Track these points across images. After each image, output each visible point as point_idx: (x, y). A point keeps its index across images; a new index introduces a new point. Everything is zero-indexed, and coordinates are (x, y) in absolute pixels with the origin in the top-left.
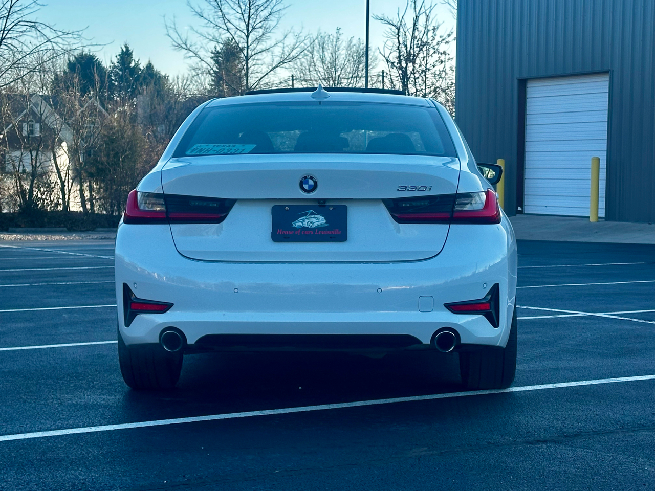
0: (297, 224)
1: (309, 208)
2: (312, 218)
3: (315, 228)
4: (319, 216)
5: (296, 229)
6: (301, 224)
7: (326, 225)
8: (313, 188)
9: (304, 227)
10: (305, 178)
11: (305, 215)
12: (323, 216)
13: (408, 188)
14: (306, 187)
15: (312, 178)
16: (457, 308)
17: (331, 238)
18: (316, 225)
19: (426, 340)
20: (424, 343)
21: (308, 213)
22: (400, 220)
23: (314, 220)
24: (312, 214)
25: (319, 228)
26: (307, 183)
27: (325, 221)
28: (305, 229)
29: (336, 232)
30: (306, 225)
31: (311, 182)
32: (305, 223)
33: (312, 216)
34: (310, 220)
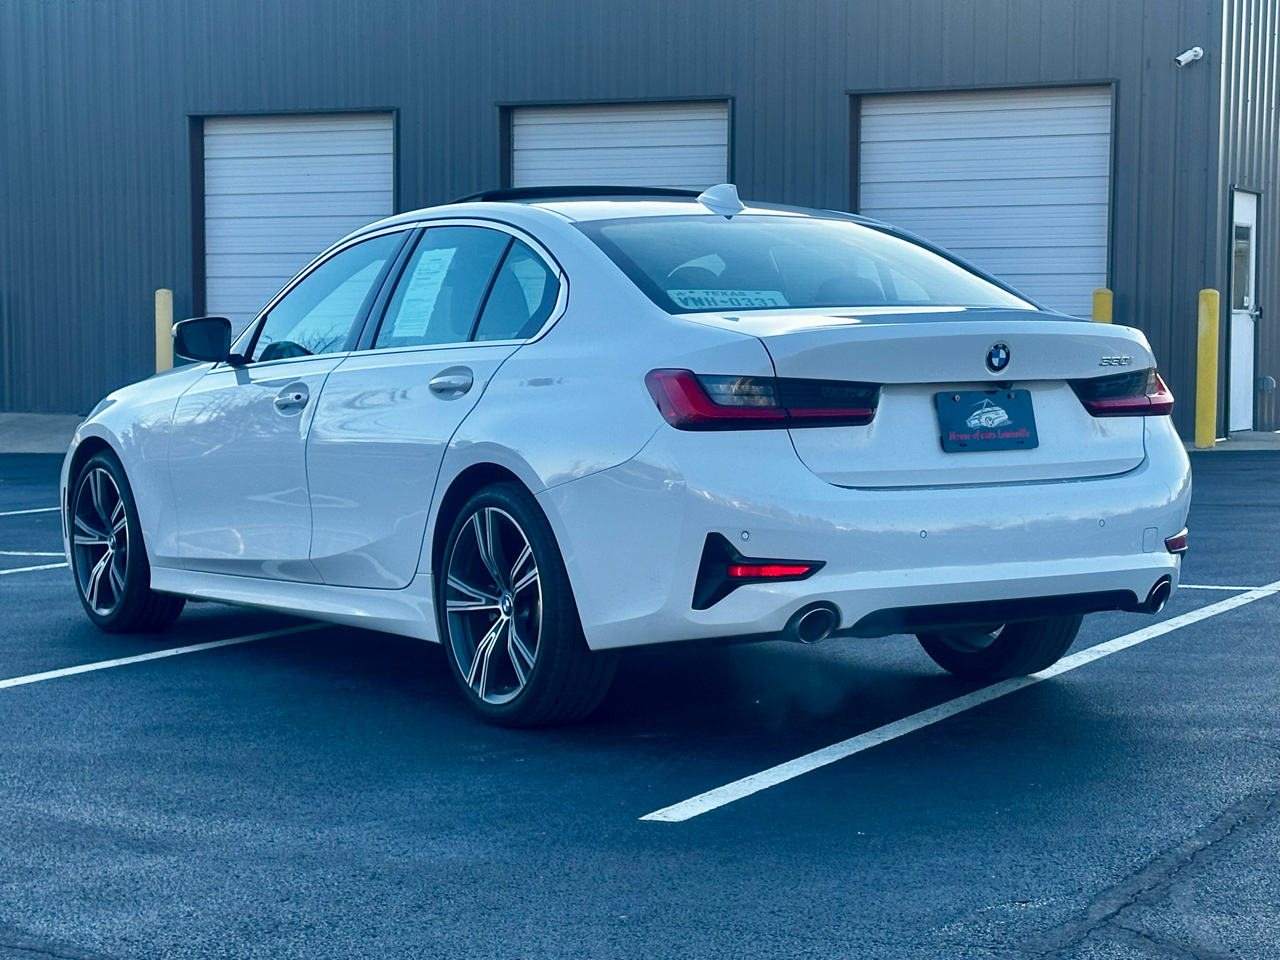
0: (973, 422)
2: (989, 412)
3: (996, 428)
4: (997, 408)
5: (972, 431)
6: (977, 421)
7: (1010, 423)
8: (1005, 363)
9: (983, 427)
10: (996, 347)
11: (980, 407)
12: (1003, 409)
14: (996, 362)
15: (1004, 347)
17: (1017, 443)
18: (996, 422)
21: (983, 404)
22: (1095, 411)
23: (992, 416)
24: (988, 405)
25: (1002, 428)
26: (998, 355)
27: (1007, 417)
28: (983, 430)
29: (1023, 434)
30: (984, 424)
31: (1003, 354)
32: (983, 420)
33: (989, 409)
34: (988, 415)
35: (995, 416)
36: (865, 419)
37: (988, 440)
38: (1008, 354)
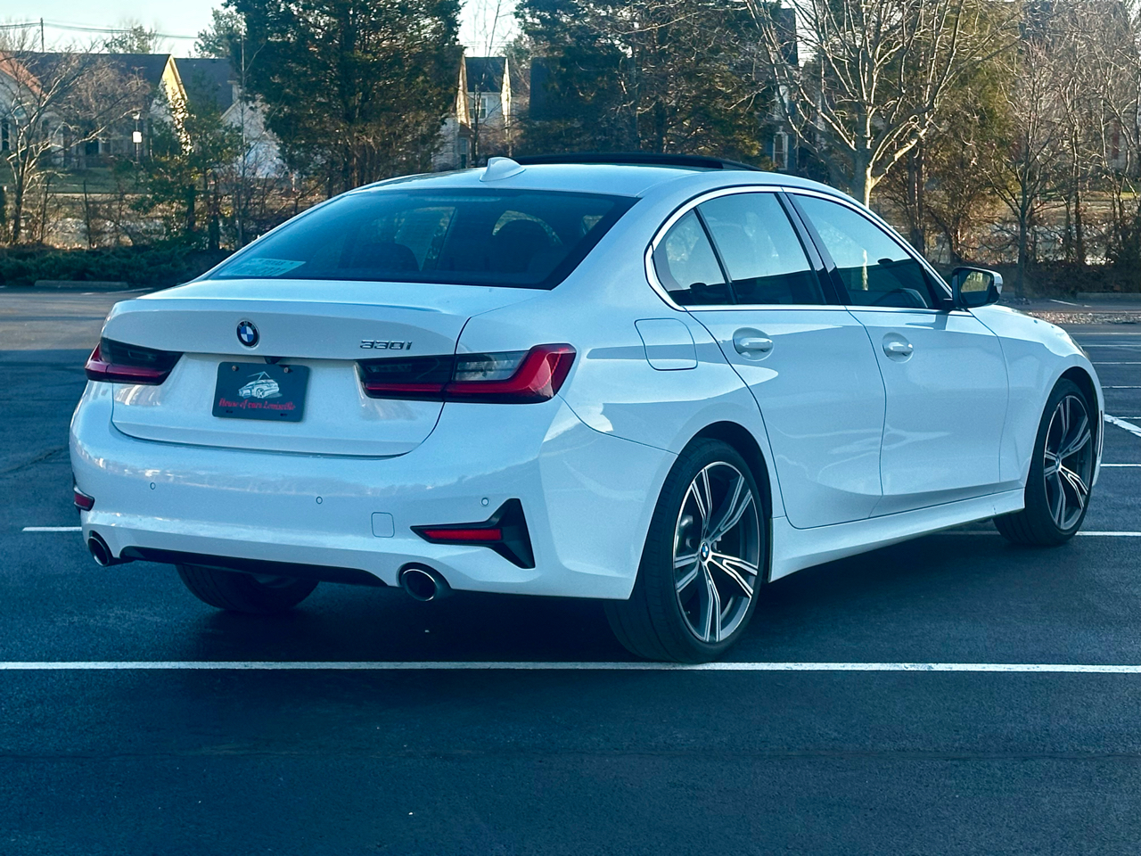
0: (245, 392)
1: (258, 368)
2: (263, 383)
3: (265, 399)
4: (272, 381)
5: (242, 399)
6: (249, 391)
7: (279, 395)
8: (253, 341)
9: (252, 397)
10: (242, 324)
11: (255, 378)
12: (277, 382)
13: (375, 345)
14: (245, 337)
15: (250, 325)
16: (433, 534)
17: (282, 415)
18: (266, 394)
19: (391, 580)
20: (389, 584)
21: (259, 376)
23: (265, 387)
24: (264, 377)
25: (270, 400)
26: (245, 332)
27: (278, 390)
28: (252, 399)
29: (290, 407)
30: (254, 394)
31: (250, 331)
32: (254, 390)
33: (263, 381)
34: (260, 386)
35: (267, 388)
36: (158, 380)
37: (254, 409)
38: (255, 331)
